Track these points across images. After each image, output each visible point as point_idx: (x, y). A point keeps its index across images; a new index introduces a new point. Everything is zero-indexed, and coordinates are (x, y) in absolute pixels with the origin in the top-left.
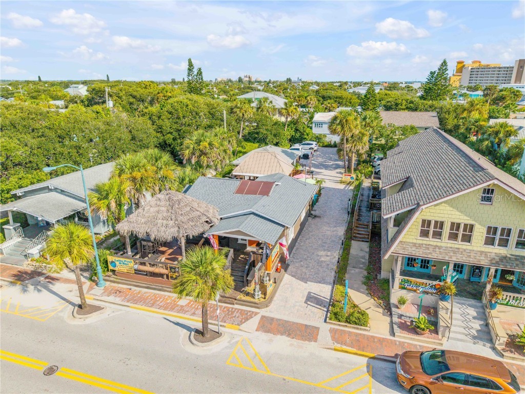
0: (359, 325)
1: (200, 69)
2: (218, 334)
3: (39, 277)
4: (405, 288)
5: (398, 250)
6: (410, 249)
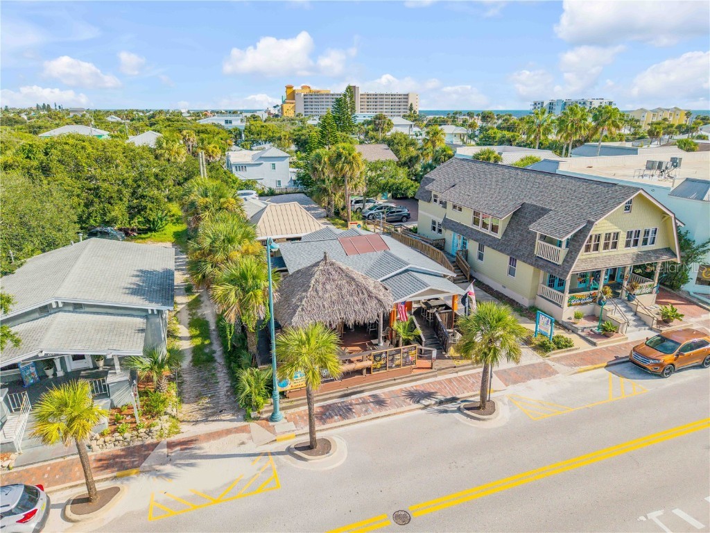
0: (569, 346)
2: (490, 402)
3: (156, 451)
4: (572, 305)
5: (575, 268)
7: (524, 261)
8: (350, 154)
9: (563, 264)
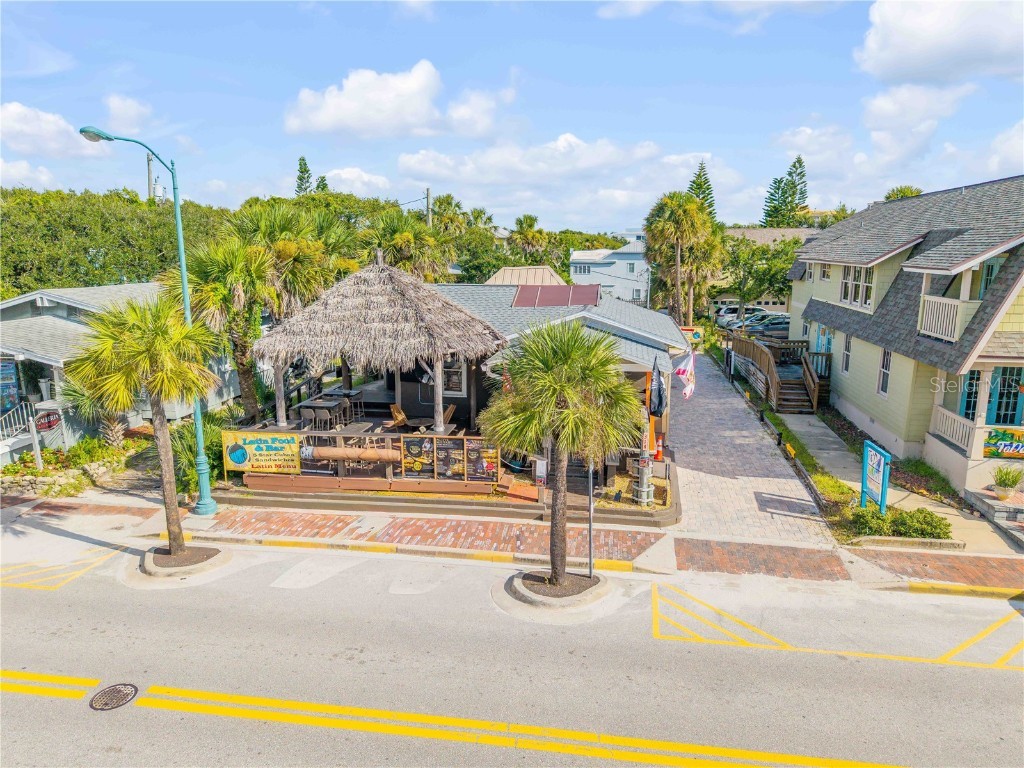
0: (932, 535)
1: (323, 179)
2: (590, 580)
3: (16, 507)
4: (997, 455)
5: (990, 349)
6: (1018, 345)
9: (961, 339)
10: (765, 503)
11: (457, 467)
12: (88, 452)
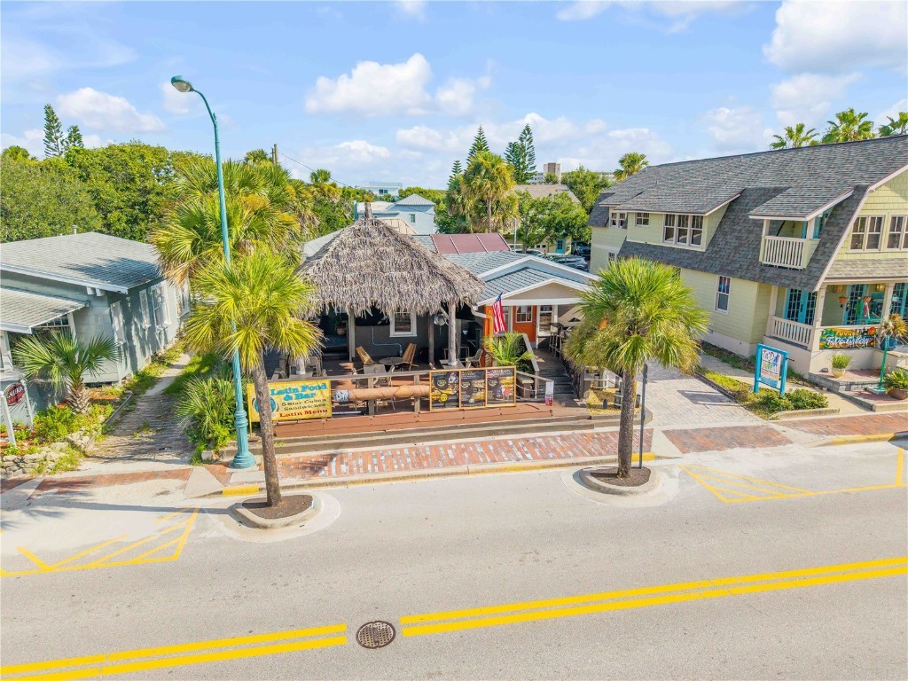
0: (818, 406)
1: (75, 129)
2: (642, 470)
7: (741, 277)
8: (493, 166)
9: (809, 266)
10: (694, 398)
11: (479, 395)
12: (66, 422)
